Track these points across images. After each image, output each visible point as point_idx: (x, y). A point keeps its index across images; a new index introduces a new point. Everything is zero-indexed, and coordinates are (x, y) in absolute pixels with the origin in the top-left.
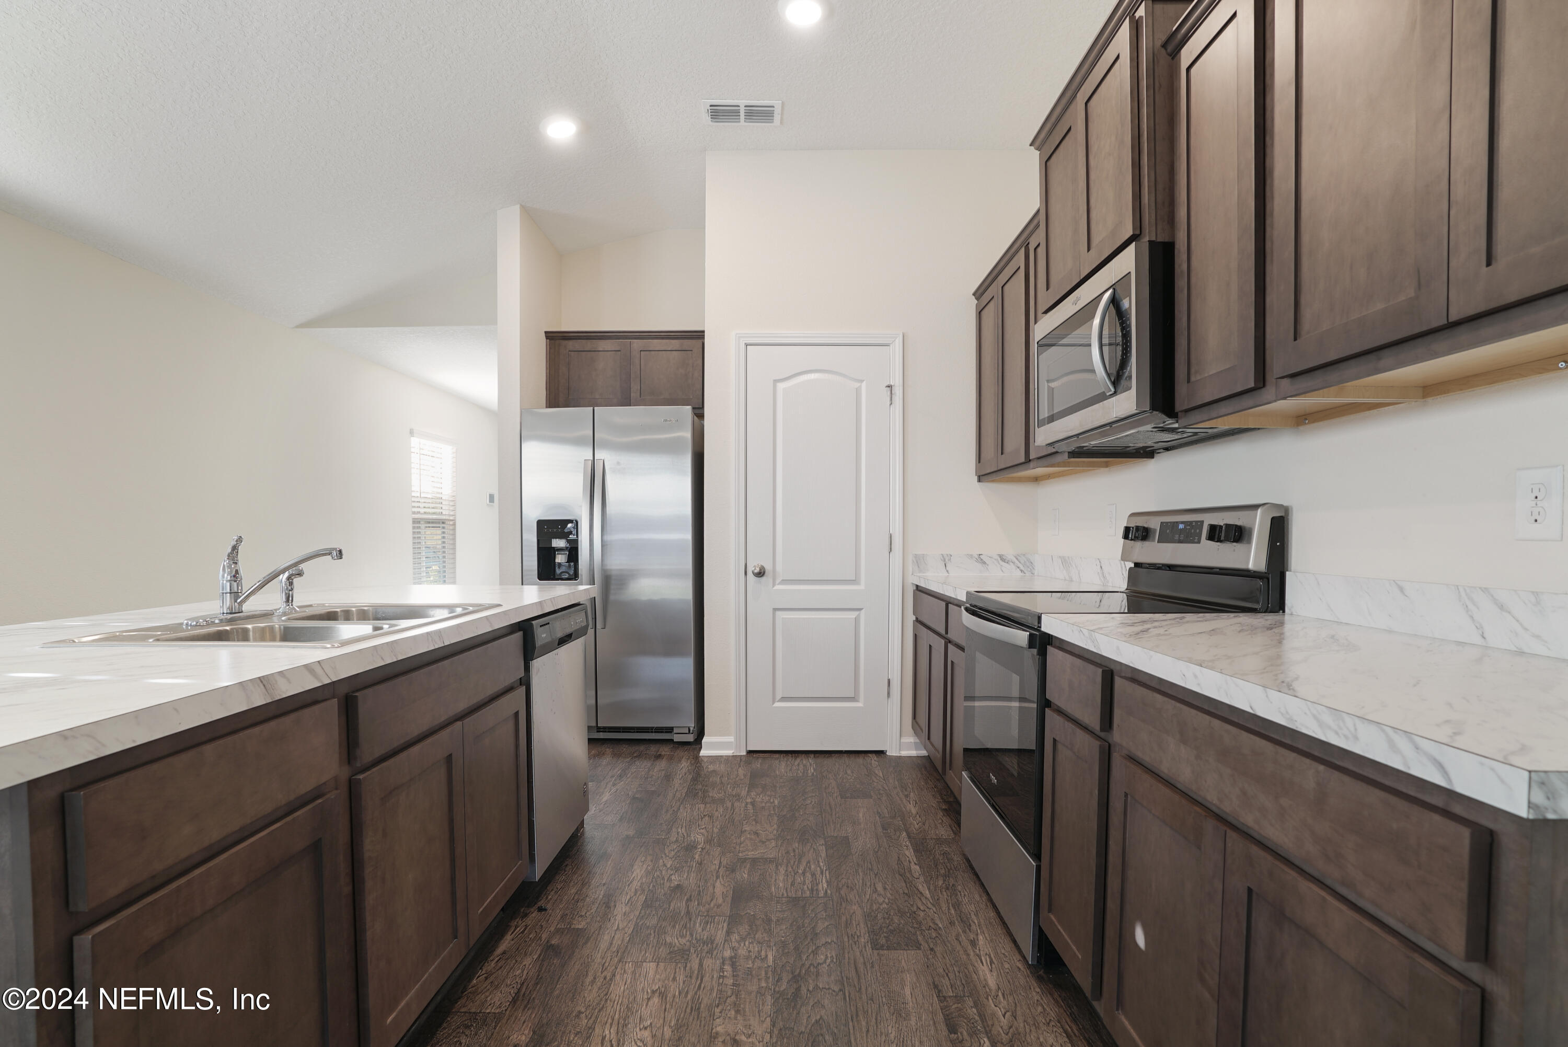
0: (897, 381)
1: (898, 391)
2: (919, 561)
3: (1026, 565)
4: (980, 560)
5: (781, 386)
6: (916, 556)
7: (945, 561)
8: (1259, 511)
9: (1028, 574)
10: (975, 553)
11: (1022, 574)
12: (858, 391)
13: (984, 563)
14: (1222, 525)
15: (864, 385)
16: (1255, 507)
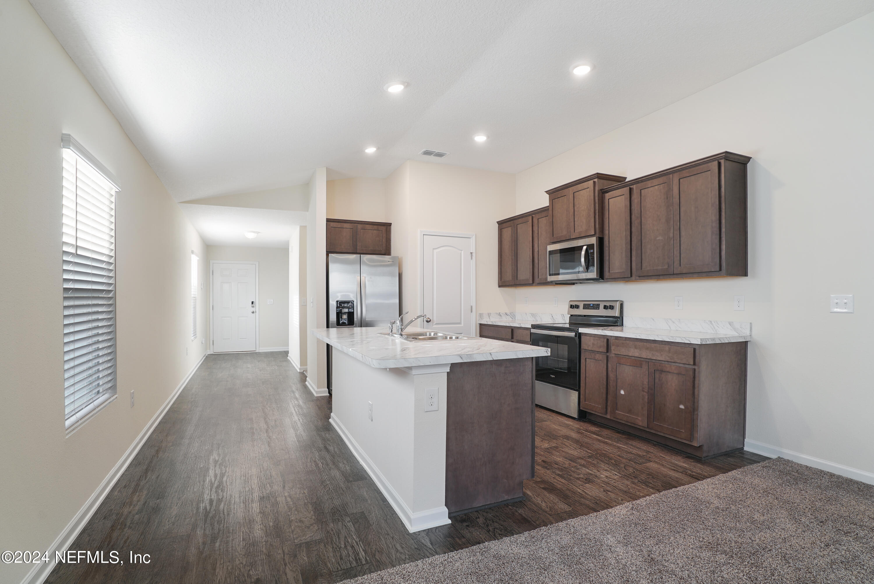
0: (474, 251)
1: (474, 255)
2: (481, 315)
3: (513, 316)
4: (500, 315)
5: (435, 251)
6: (480, 314)
7: (489, 315)
8: (618, 302)
9: (514, 319)
10: (498, 312)
11: (512, 319)
12: (461, 254)
13: (501, 316)
14: (608, 305)
15: (463, 251)
16: (617, 301)
